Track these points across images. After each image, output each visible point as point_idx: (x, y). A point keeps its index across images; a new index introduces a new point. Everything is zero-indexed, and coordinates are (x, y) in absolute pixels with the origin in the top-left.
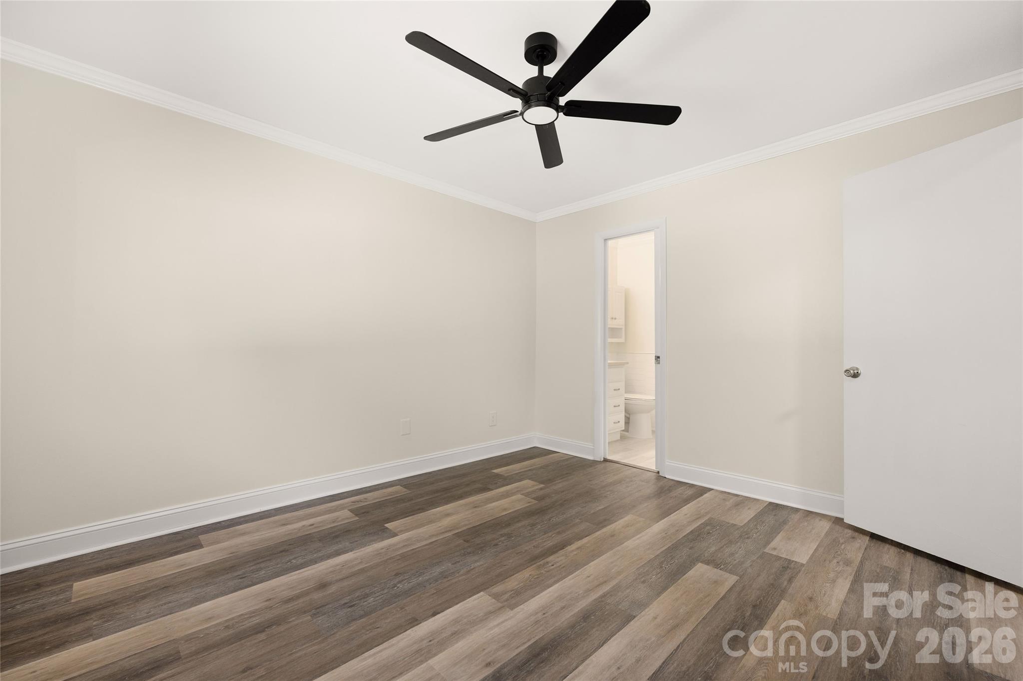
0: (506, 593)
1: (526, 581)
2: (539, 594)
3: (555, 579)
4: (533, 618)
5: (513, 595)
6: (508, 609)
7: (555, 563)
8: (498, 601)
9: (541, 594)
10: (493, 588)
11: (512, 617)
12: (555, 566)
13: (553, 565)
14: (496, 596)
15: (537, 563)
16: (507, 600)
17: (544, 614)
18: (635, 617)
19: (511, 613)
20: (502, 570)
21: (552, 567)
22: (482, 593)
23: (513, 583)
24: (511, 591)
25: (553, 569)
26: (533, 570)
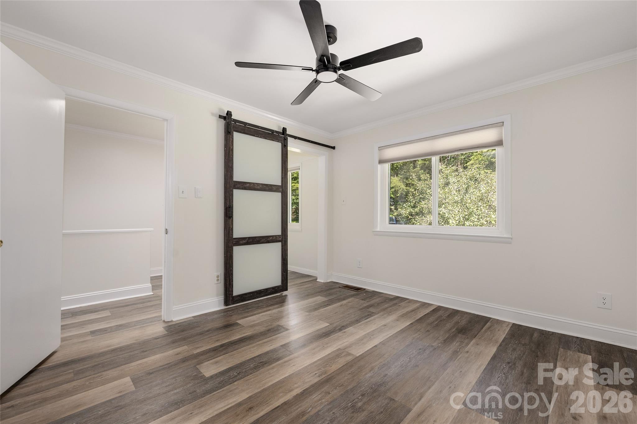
0: (344, 356)
1: (333, 363)
2: (326, 355)
3: (315, 364)
4: (329, 345)
5: (340, 355)
6: (341, 348)
7: (313, 376)
8: (348, 352)
9: (325, 355)
10: (352, 358)
11: (339, 345)
12: (314, 373)
13: (316, 374)
14: (349, 354)
15: (327, 376)
16: (343, 352)
17: (323, 347)
18: (280, 346)
19: (339, 347)
20: (351, 371)
21: (316, 372)
22: (358, 355)
23: (341, 362)
24: (341, 357)
25: (315, 371)
26: (329, 370)
